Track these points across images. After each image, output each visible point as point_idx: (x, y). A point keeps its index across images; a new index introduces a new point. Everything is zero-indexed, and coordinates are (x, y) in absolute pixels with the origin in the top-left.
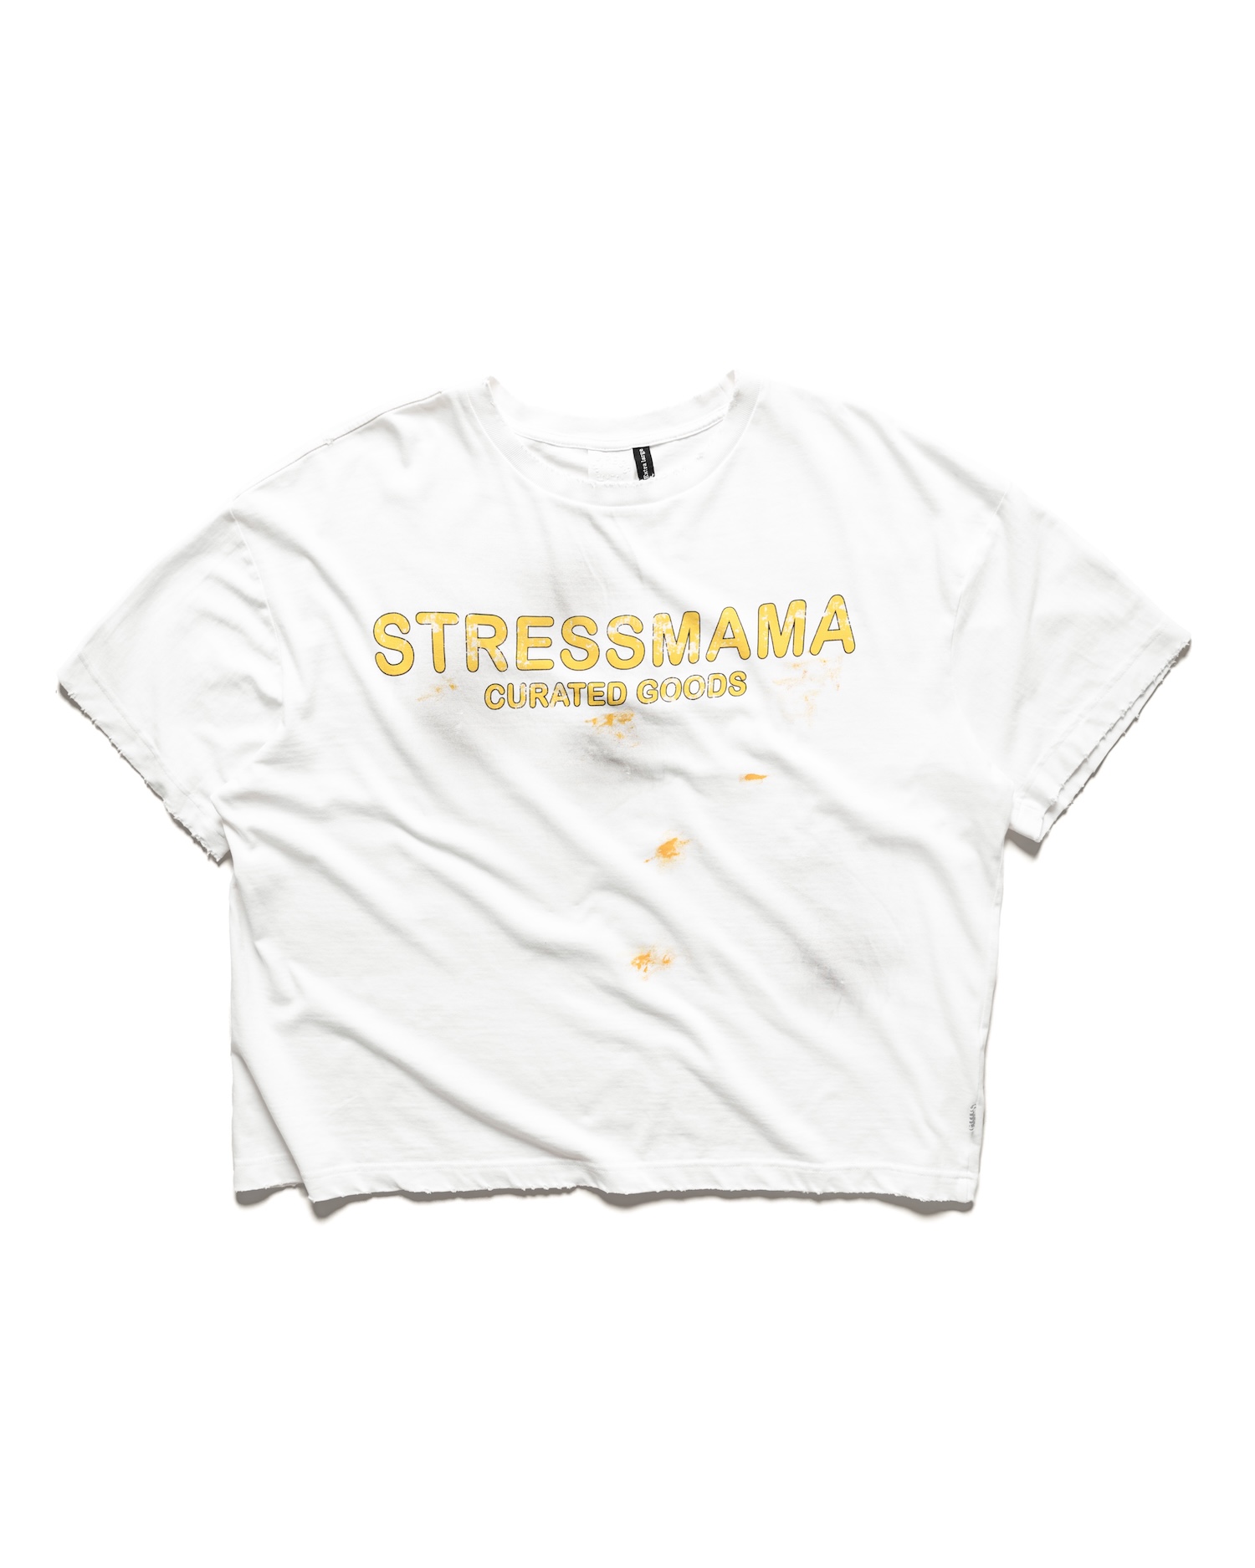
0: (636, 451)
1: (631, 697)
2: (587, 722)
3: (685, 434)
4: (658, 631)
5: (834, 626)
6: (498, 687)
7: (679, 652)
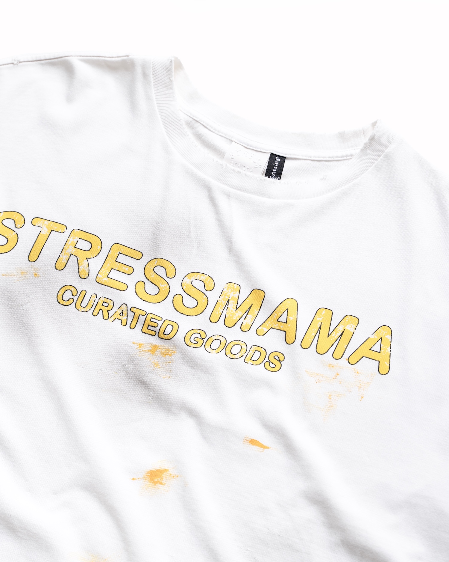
0: (273, 156)
1: (180, 337)
2: (134, 343)
3: (319, 157)
4: (225, 296)
5: (377, 348)
6: (73, 289)
7: (236, 318)
